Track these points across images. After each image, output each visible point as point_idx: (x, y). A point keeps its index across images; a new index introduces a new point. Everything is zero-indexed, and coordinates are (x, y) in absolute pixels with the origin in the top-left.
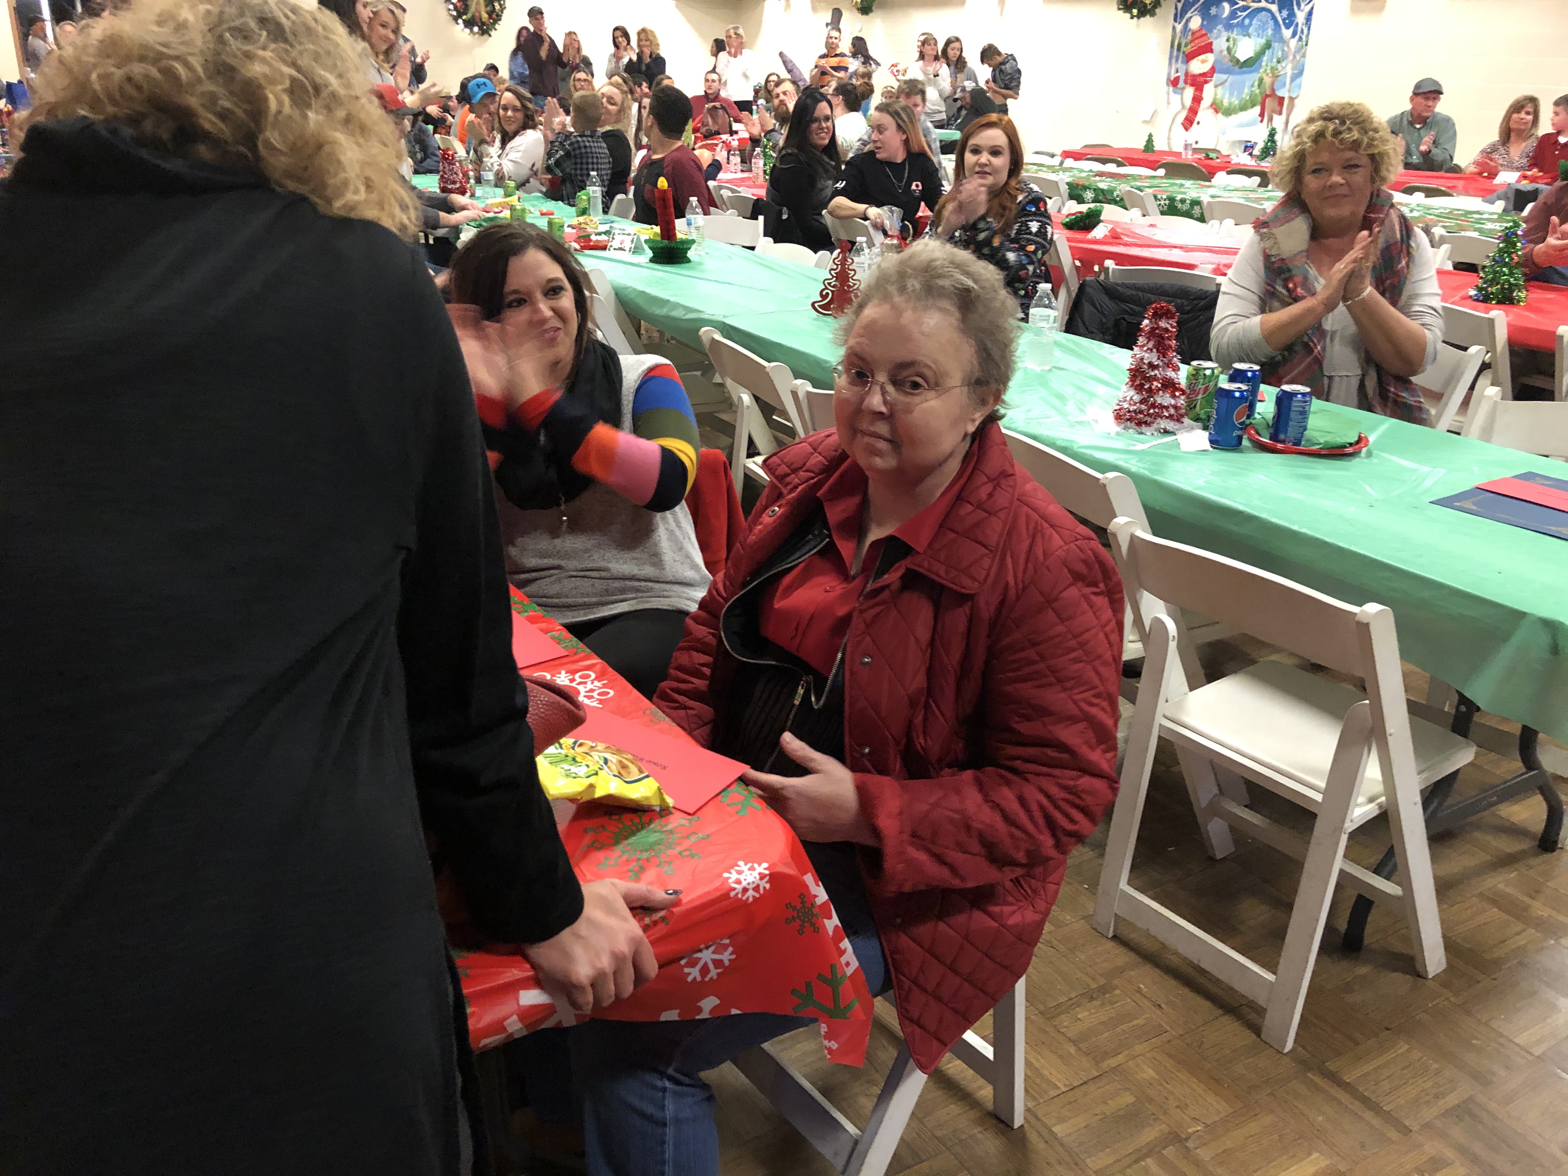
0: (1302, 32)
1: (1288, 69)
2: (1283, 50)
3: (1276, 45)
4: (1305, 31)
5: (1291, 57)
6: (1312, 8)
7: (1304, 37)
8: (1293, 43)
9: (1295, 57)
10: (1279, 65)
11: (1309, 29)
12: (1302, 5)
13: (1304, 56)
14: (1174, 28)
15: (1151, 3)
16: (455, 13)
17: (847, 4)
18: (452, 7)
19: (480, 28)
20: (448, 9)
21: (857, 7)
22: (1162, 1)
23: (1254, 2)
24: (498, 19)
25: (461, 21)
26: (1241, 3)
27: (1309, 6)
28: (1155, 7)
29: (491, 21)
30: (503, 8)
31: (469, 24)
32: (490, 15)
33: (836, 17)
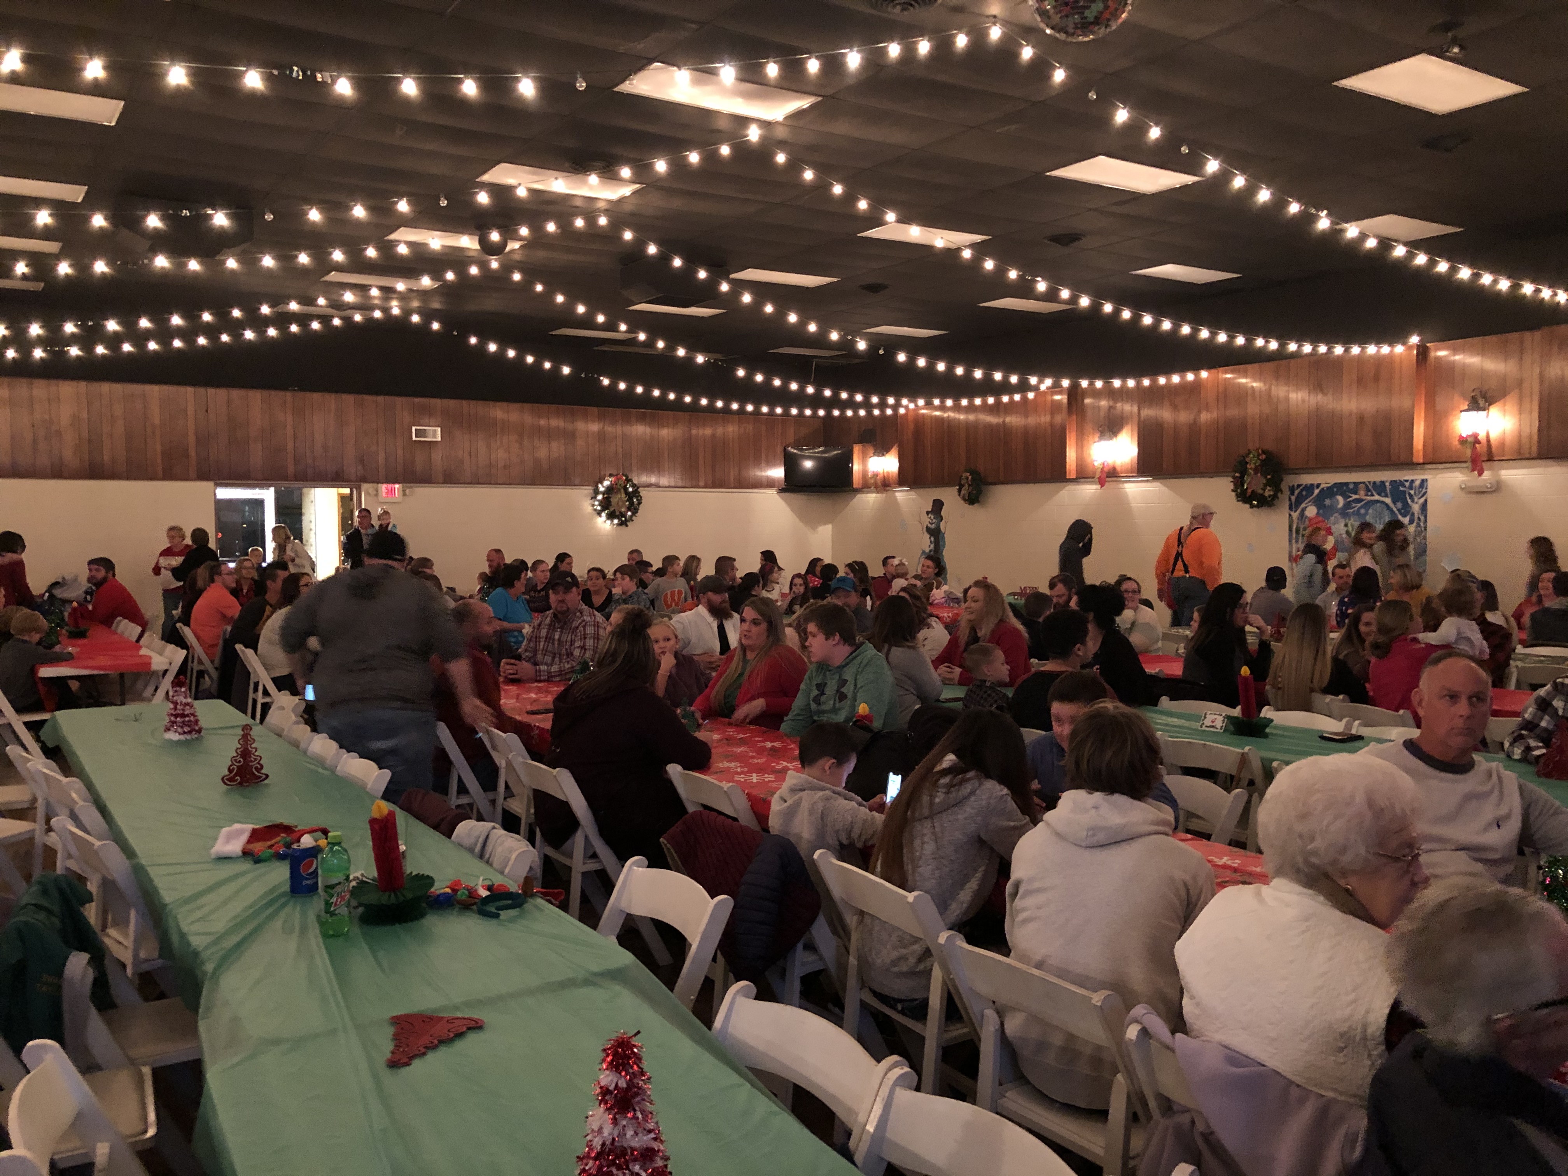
0: (1419, 519)
4: (1422, 518)
6: (1426, 501)
7: (1422, 524)
11: (1426, 517)
12: (1416, 500)
13: (1425, 538)
14: (1290, 515)
15: (1270, 496)
16: (599, 508)
17: (950, 496)
18: (596, 503)
19: (619, 519)
20: (593, 505)
21: (964, 499)
22: (1279, 494)
23: (1367, 495)
24: (635, 512)
25: (604, 514)
26: (1354, 497)
27: (1422, 500)
28: (1273, 500)
29: (629, 513)
30: (639, 503)
31: (611, 516)
32: (629, 509)
33: (938, 505)
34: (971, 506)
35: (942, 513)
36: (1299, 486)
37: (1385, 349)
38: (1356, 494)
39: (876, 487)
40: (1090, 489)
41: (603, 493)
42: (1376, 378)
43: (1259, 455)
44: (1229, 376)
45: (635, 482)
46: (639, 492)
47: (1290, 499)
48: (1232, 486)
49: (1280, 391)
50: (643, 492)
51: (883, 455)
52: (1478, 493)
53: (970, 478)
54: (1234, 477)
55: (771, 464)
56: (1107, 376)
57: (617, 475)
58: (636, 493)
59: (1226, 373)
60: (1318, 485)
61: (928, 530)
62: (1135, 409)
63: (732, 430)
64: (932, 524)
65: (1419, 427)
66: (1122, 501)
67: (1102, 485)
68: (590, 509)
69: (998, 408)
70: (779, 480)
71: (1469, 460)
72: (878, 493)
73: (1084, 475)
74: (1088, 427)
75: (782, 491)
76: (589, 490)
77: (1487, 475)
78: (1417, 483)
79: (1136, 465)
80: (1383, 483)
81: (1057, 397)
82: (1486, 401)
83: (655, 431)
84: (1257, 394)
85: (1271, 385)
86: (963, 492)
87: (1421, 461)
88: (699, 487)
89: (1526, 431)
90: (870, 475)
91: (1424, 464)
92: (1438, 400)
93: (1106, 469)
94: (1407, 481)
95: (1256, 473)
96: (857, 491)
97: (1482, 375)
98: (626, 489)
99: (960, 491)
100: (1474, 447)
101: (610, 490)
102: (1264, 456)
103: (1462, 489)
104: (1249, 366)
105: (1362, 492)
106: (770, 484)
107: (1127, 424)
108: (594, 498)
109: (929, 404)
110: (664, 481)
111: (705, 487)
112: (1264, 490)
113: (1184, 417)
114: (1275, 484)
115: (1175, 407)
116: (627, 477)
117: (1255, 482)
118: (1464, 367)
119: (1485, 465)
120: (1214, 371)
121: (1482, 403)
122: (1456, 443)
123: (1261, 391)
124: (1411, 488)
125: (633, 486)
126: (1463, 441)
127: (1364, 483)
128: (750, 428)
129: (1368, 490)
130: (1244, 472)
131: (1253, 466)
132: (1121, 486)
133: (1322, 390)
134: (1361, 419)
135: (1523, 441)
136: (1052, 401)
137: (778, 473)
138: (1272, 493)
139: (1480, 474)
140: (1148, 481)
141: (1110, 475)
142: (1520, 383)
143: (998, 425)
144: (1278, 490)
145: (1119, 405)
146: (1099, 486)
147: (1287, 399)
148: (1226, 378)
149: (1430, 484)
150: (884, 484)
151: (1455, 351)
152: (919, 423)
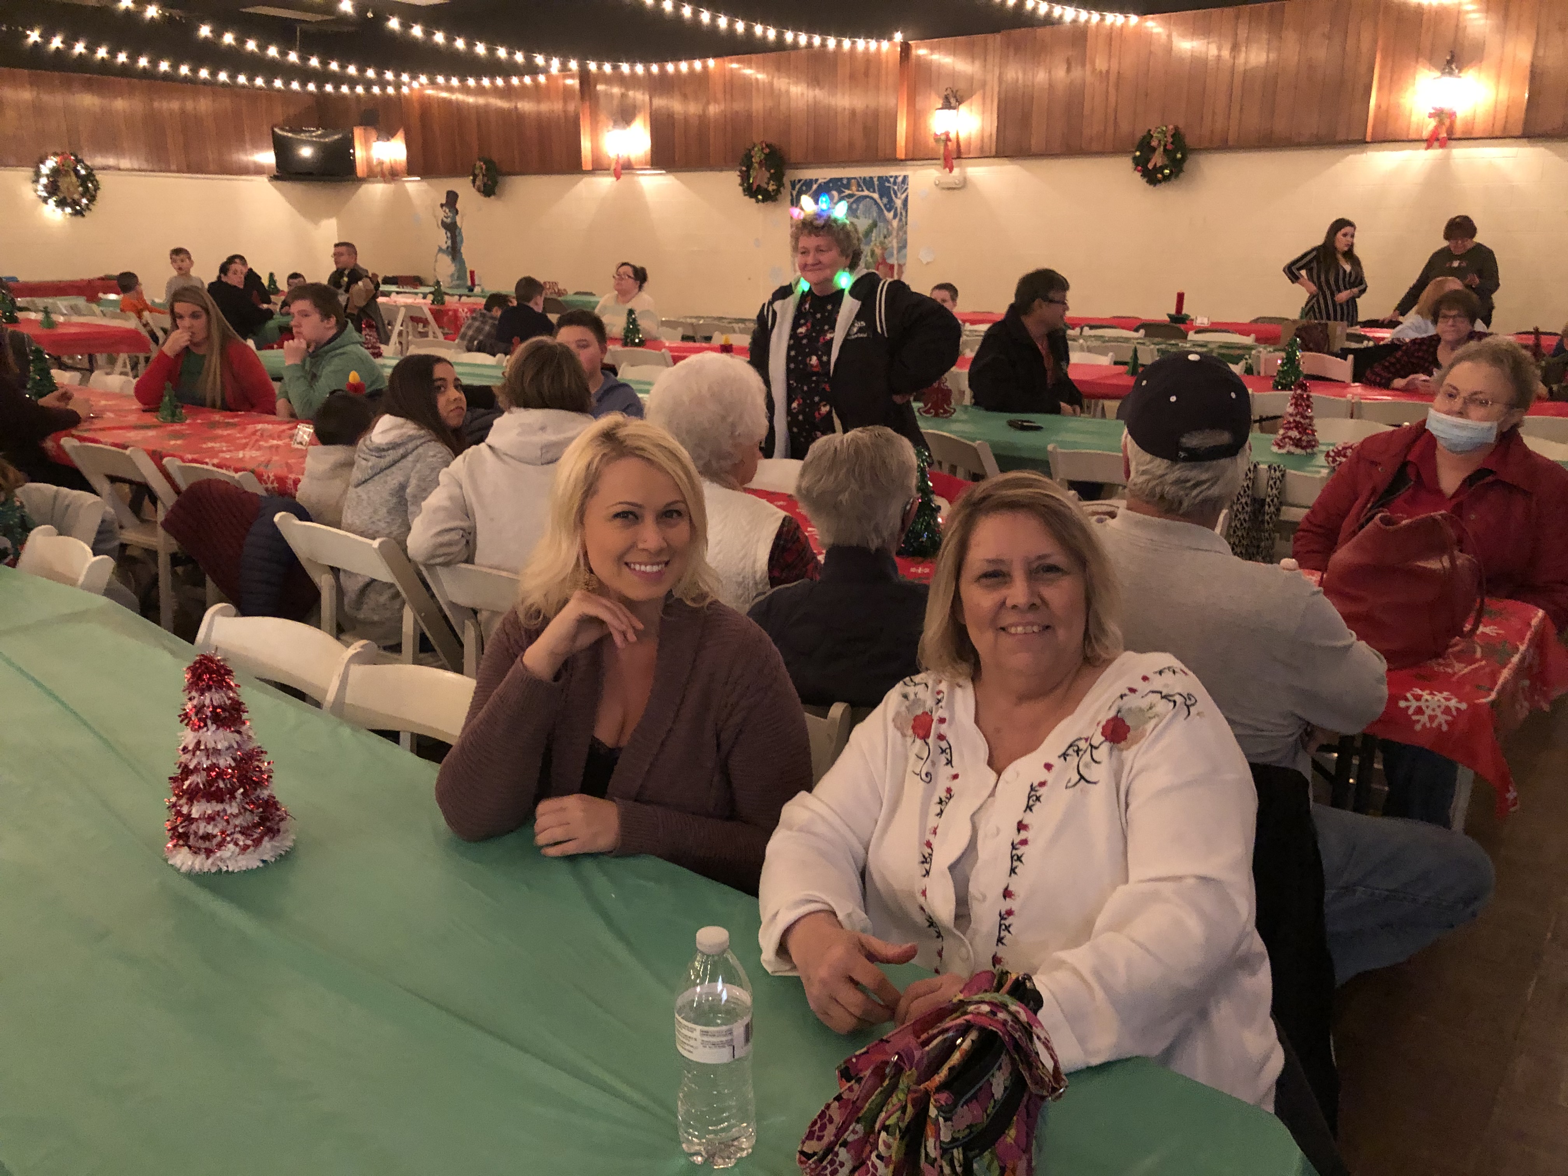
0: (901, 213)
1: (894, 243)
2: (888, 229)
3: (881, 224)
4: (904, 214)
5: (895, 233)
6: (907, 196)
7: (904, 219)
8: (895, 223)
9: (898, 234)
10: (886, 241)
11: (907, 212)
12: (899, 194)
13: (905, 233)
15: (773, 190)
16: (45, 194)
17: (464, 187)
18: (40, 187)
19: (73, 208)
20: (36, 191)
21: (479, 190)
22: (782, 189)
23: (858, 191)
24: (92, 199)
25: (52, 202)
26: (847, 192)
27: (905, 195)
28: (777, 194)
29: (84, 201)
30: (97, 188)
31: (61, 204)
32: (83, 195)
33: (452, 198)
34: (487, 199)
35: (458, 206)
36: (800, 181)
37: (873, 45)
38: (848, 189)
39: (383, 175)
40: (605, 183)
41: (48, 176)
42: (866, 74)
43: (762, 149)
44: (735, 66)
45: (89, 163)
46: (94, 176)
47: (792, 195)
48: (738, 180)
49: (781, 83)
50: (99, 176)
51: (388, 140)
52: (949, 189)
53: (484, 167)
54: (741, 171)
55: (257, 146)
56: (615, 60)
57: (63, 154)
58: (90, 176)
59: (732, 62)
60: (817, 180)
61: (445, 225)
62: (647, 98)
63: (204, 105)
64: (447, 218)
65: (902, 125)
66: (637, 195)
67: (618, 178)
68: (32, 195)
69: (508, 92)
70: (269, 167)
71: (942, 157)
72: (385, 182)
73: (599, 167)
74: (603, 117)
75: (275, 178)
76: (28, 172)
77: (956, 171)
78: (900, 179)
79: (649, 157)
80: (871, 178)
81: (569, 82)
82: (957, 101)
83: (106, 102)
84: (761, 85)
85: (773, 78)
86: (477, 183)
87: (903, 157)
88: (170, 171)
89: (988, 130)
90: (375, 162)
91: (906, 160)
92: (918, 99)
93: (621, 161)
94: (891, 177)
95: (761, 167)
96: (362, 180)
97: (953, 75)
98: (77, 172)
99: (474, 182)
100: (946, 145)
101: (55, 173)
102: (767, 151)
103: (937, 185)
104: (753, 56)
105: (854, 188)
106: (258, 170)
107: (639, 112)
108: (36, 181)
109: (433, 83)
110: (125, 163)
111: (179, 171)
112: (768, 184)
113: (693, 109)
114: (778, 177)
115: (685, 97)
116: (76, 156)
117: (761, 177)
118: (940, 66)
119: (955, 162)
120: (720, 60)
121: (953, 101)
122: (931, 141)
123: (764, 83)
124: (895, 183)
125: (86, 167)
126: (937, 139)
127: (855, 178)
128: (226, 103)
129: (859, 185)
130: (749, 167)
131: (758, 160)
132: (636, 178)
133: (818, 84)
134: (853, 113)
135: (986, 140)
136: (565, 86)
137: (267, 158)
138: (775, 187)
139: (951, 171)
140: (661, 174)
141: (625, 168)
142: (984, 85)
143: (509, 111)
144: (780, 184)
145: (631, 93)
146: (614, 179)
147: (788, 92)
148: (731, 69)
149: (911, 180)
150: (391, 175)
151: (932, 49)
152: (426, 105)
